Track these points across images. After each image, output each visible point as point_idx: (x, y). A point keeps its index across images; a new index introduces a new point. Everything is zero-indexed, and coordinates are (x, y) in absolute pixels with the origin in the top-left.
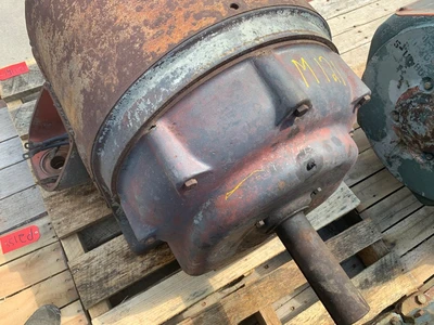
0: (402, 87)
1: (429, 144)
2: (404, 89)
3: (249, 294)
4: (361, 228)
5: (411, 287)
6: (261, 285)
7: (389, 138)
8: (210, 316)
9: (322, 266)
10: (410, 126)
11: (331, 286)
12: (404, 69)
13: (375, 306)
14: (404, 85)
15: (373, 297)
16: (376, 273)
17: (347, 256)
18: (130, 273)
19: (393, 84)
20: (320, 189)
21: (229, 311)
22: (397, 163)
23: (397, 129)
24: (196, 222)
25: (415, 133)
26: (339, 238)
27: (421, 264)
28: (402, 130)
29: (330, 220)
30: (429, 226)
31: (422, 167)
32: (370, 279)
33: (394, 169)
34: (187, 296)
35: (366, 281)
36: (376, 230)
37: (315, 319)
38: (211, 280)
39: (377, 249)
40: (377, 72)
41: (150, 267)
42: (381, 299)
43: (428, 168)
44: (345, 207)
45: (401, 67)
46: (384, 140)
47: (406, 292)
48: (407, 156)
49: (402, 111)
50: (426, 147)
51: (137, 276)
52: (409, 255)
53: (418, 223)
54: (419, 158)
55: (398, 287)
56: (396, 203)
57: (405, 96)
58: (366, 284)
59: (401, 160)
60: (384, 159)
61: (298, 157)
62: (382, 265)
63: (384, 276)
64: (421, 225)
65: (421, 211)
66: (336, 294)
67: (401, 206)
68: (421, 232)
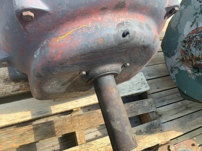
0: (193, 26)
1: (198, 62)
2: (194, 27)
3: (72, 120)
4: (146, 102)
5: (163, 141)
6: (81, 118)
7: (176, 56)
8: (45, 127)
9: (115, 111)
10: (191, 50)
11: (117, 125)
12: (198, 15)
13: (140, 145)
14: (195, 25)
15: (141, 141)
16: (147, 128)
17: (134, 115)
18: (4, 90)
19: (189, 23)
20: (128, 64)
21: (57, 128)
22: (176, 72)
23: (183, 51)
24: (35, 56)
25: (192, 55)
26: (132, 104)
27: (172, 130)
28: (185, 53)
29: (130, 93)
30: (182, 111)
31: (189, 76)
32: (142, 130)
33: (173, 75)
34: (34, 112)
35: (140, 131)
36: (154, 105)
37: (106, 144)
38: (52, 107)
39: (151, 116)
40: (181, 16)
41: (18, 90)
42: (146, 143)
43: (193, 77)
44: (140, 89)
45: (197, 13)
46: (173, 57)
47: (160, 142)
48: (183, 68)
49: (189, 41)
50: (196, 64)
51: (8, 93)
52: (167, 123)
53: (176, 109)
54: (189, 71)
55: (156, 139)
56: (167, 95)
57: (193, 32)
58: (139, 133)
59: (179, 70)
60: (170, 68)
61: (118, 25)
62: (151, 125)
63: (150, 131)
64: (178, 109)
65: (179, 103)
66: (118, 131)
67: (170, 97)
68: (176, 114)
